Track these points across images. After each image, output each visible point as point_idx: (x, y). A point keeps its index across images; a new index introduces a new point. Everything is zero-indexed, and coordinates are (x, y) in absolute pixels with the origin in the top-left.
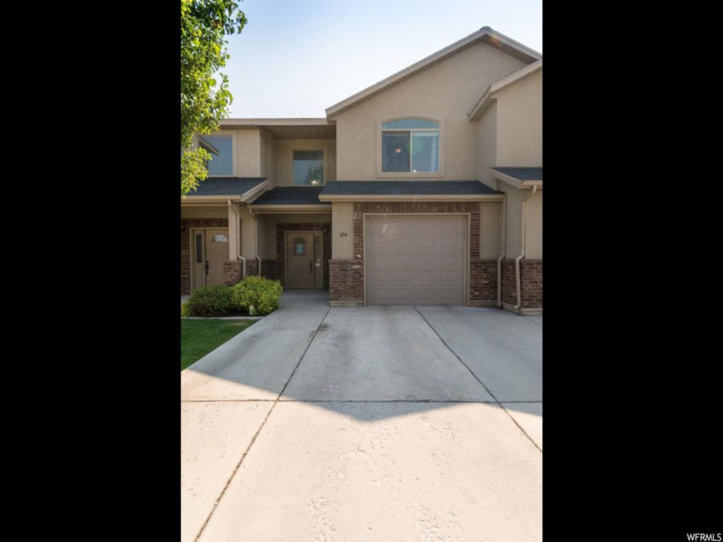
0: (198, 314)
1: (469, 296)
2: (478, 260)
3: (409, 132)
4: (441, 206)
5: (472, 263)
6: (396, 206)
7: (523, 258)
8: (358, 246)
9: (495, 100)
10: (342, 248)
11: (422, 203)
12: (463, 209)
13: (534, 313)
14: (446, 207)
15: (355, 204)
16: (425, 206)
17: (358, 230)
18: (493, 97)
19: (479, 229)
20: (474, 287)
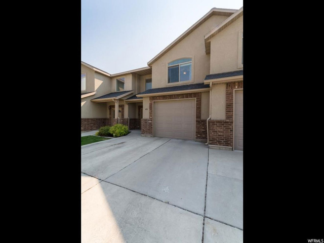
0: (101, 135)
1: (195, 137)
2: (199, 120)
3: (178, 65)
4: (182, 96)
5: (197, 121)
6: (164, 97)
7: (210, 119)
8: (151, 113)
9: (210, 42)
10: (146, 115)
11: (175, 95)
12: (193, 96)
13: (215, 148)
14: (185, 96)
15: (150, 97)
16: (176, 96)
17: (151, 108)
18: (209, 41)
19: (201, 105)
20: (198, 133)
